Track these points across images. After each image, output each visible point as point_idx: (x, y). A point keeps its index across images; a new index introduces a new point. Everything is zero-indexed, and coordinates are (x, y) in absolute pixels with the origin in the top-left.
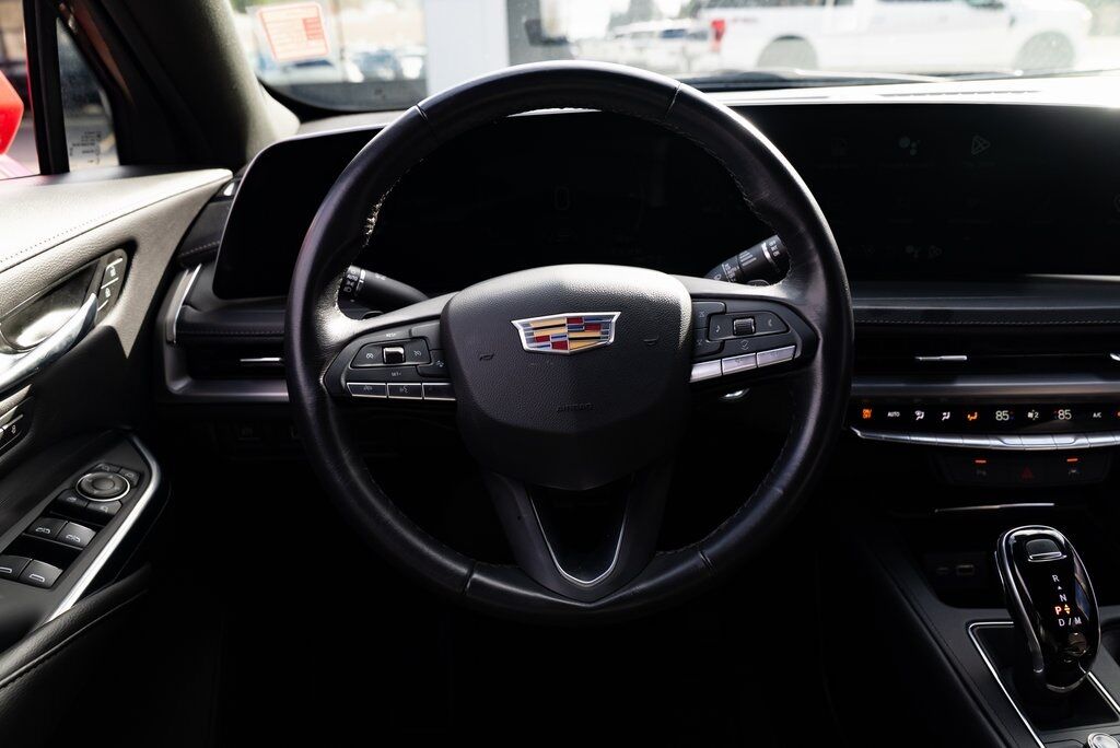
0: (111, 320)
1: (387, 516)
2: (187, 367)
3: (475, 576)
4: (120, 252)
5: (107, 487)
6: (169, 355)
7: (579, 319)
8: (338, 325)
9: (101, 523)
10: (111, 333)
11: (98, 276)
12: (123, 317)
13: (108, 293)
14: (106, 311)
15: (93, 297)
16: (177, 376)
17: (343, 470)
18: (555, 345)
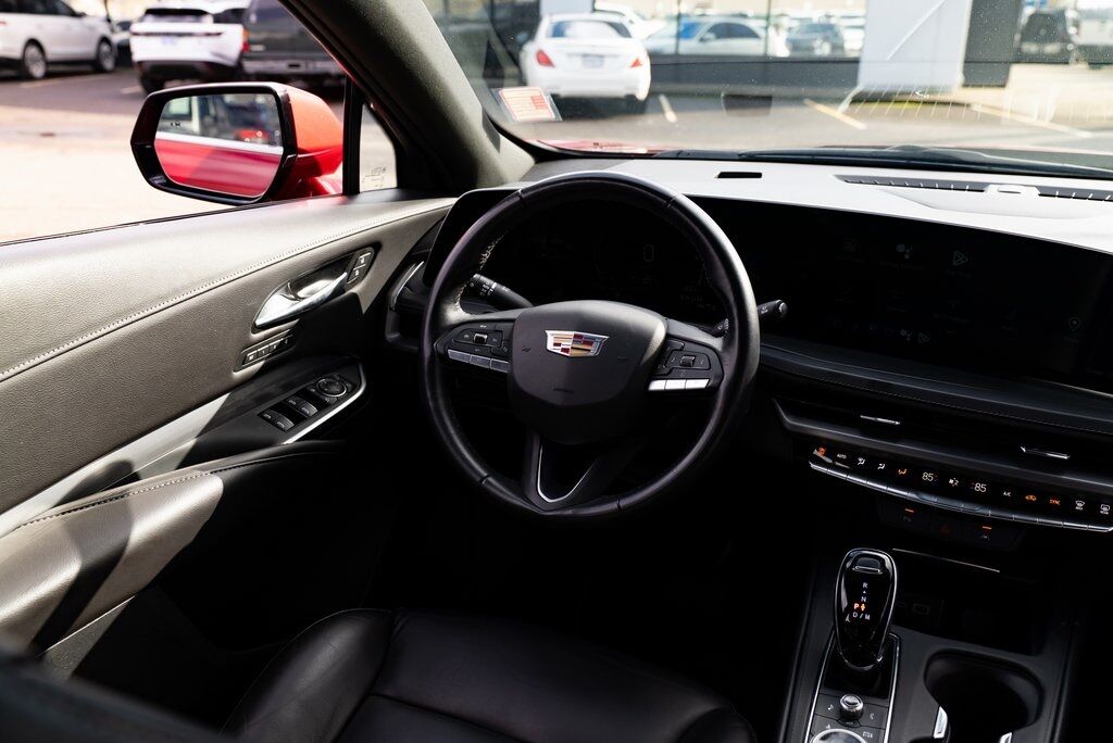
0: (355, 290)
1: (452, 432)
2: (400, 326)
3: (490, 479)
4: (370, 249)
5: (335, 389)
6: (391, 317)
7: (581, 337)
8: (455, 313)
9: (323, 407)
10: (355, 296)
11: (353, 261)
12: (364, 289)
13: (357, 273)
14: (354, 284)
15: (345, 274)
16: (394, 331)
17: (435, 400)
18: (563, 350)
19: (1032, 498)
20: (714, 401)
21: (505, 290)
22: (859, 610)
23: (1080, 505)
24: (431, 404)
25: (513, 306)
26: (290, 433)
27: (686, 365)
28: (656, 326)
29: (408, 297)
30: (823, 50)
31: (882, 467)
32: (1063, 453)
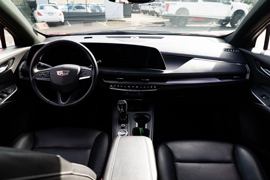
0: (11, 68)
1: (40, 94)
2: (23, 75)
3: (51, 102)
4: (12, 59)
5: (10, 90)
6: (20, 73)
7: (64, 72)
8: (36, 70)
9: (8, 94)
10: (11, 70)
11: (9, 63)
12: (13, 68)
13: (10, 65)
14: (10, 67)
15: (7, 65)
16: (21, 76)
18: (61, 75)
19: (145, 87)
20: (92, 80)
21: (46, 64)
22: (122, 110)
23: (152, 87)
24: (34, 89)
25: (49, 67)
26: (2, 101)
27: (85, 74)
28: (78, 68)
29: (23, 69)
30: (98, 11)
31: (122, 86)
32: (148, 79)
